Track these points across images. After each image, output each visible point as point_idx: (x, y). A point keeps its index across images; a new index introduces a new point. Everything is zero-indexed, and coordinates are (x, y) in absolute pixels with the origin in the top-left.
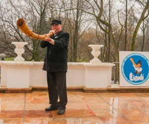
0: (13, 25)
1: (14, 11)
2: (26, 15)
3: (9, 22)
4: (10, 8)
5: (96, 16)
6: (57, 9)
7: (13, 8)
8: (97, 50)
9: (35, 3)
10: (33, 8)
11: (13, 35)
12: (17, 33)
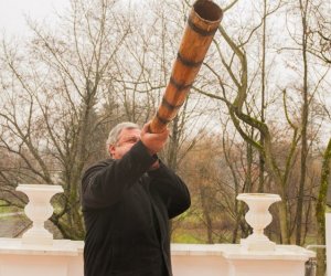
0: (15, 124)
1: (18, 87)
2: (49, 97)
3: (5, 116)
4: (10, 80)
5: (228, 104)
6: (128, 85)
7: (17, 81)
8: (260, 211)
9: (72, 70)
10: (68, 82)
11: (16, 148)
12: (25, 146)
